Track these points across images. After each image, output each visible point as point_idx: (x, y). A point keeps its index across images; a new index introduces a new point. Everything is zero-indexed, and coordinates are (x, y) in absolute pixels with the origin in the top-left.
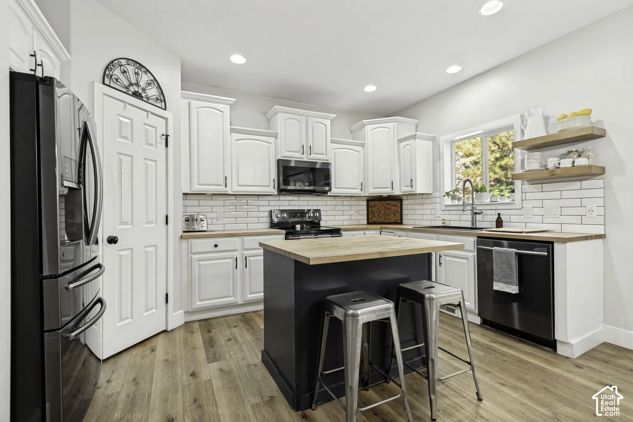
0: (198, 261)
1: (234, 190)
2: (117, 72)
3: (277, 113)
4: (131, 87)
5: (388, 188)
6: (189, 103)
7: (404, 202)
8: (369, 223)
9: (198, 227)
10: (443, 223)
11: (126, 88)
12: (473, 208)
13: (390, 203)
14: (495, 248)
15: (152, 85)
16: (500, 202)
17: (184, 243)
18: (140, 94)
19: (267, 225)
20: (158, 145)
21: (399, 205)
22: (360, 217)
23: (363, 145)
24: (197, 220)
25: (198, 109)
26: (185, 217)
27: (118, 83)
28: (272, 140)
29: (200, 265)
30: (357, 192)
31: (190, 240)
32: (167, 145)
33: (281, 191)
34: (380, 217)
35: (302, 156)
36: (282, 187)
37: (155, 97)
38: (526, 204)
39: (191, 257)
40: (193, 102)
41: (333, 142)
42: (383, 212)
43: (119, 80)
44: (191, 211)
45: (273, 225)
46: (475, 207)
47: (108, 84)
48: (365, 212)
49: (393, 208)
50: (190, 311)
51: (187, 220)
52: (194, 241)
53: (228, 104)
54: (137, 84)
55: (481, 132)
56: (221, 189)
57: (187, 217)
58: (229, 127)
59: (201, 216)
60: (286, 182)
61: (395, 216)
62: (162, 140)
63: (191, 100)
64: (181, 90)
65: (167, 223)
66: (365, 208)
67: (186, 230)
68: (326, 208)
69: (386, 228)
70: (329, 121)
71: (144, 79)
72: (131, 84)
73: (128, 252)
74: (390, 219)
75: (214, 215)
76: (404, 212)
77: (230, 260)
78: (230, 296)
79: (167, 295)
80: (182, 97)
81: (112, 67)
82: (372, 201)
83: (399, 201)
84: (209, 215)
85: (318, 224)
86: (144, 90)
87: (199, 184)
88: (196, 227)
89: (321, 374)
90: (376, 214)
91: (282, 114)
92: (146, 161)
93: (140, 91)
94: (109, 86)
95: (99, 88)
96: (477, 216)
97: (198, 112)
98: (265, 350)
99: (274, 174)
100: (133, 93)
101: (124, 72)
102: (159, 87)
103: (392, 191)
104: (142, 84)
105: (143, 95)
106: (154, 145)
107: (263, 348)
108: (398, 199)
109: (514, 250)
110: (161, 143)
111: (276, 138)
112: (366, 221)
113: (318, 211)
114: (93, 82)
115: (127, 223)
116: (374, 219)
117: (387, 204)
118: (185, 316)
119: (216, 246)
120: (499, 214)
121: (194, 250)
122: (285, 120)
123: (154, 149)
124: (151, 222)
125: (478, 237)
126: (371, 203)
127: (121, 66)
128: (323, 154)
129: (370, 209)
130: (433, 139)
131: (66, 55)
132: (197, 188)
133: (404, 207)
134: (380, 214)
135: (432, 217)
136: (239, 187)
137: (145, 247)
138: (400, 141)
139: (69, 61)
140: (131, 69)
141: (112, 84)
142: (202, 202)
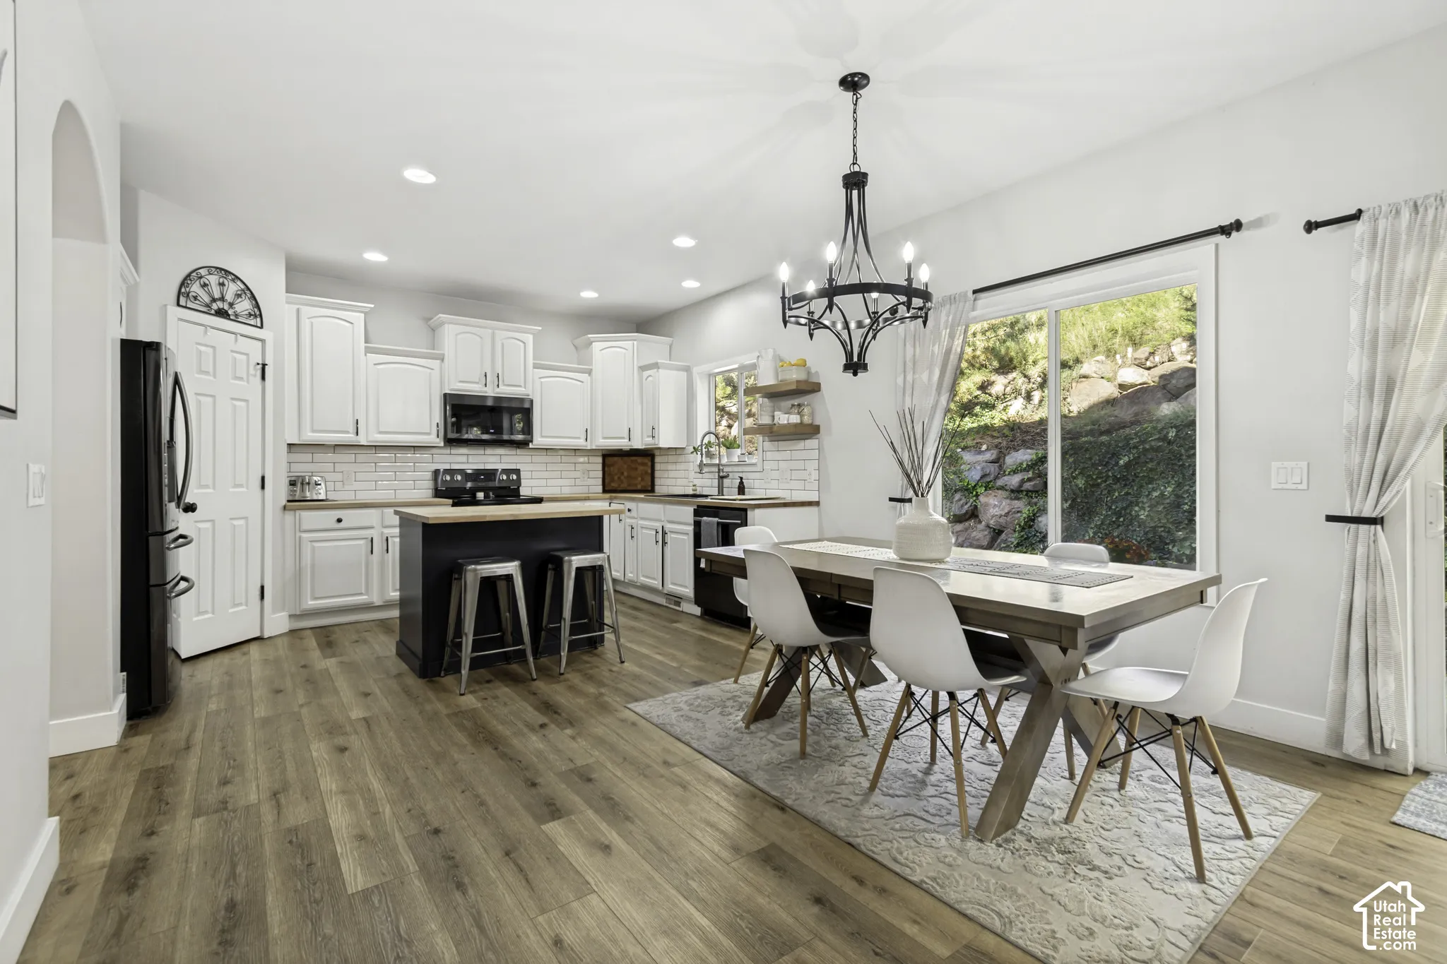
0: (311, 541)
1: (371, 438)
2: (195, 288)
3: (442, 324)
4: (214, 304)
5: (623, 438)
6: (298, 310)
7: (657, 459)
8: (605, 491)
9: (311, 494)
10: (693, 490)
11: (207, 306)
12: (719, 469)
13: (636, 460)
14: (705, 518)
15: (243, 296)
16: (747, 462)
17: (289, 516)
18: (226, 312)
19: (430, 492)
20: (251, 378)
21: (650, 464)
22: (591, 482)
23: (590, 372)
24: (309, 484)
25: (313, 320)
26: (289, 479)
27: (197, 302)
28: (435, 364)
29: (313, 549)
30: (580, 443)
31: (298, 513)
32: (263, 378)
33: (450, 442)
34: (622, 482)
35: (485, 389)
36: (452, 435)
37: (246, 312)
38: (768, 466)
39: (300, 537)
40: (304, 309)
41: (536, 366)
42: (626, 474)
43: (199, 298)
44: (301, 469)
45: (438, 493)
46: (721, 468)
47: (184, 305)
48: (600, 474)
49: (641, 468)
50: (298, 613)
51: (292, 483)
52: (305, 514)
53: (362, 312)
54: (222, 299)
55: (736, 366)
56: (349, 438)
57: (293, 479)
58: (363, 345)
59: (315, 478)
60: (458, 427)
61: (642, 480)
62: (255, 369)
63: (301, 307)
64: (287, 292)
65: (263, 487)
66: (600, 467)
67: (291, 498)
68: (530, 467)
69: (616, 498)
70: (531, 337)
71: (232, 289)
72: (214, 300)
73: (208, 525)
74: (636, 485)
75: (338, 476)
76: (657, 474)
77: (362, 542)
78: (361, 594)
79: (262, 588)
80: (288, 303)
81: (189, 282)
82: (611, 458)
83: (650, 458)
84: (329, 476)
85: (518, 490)
86: (231, 305)
87: (313, 431)
88: (308, 494)
89: (452, 641)
90: (616, 478)
91: (451, 326)
92: (235, 402)
93: (226, 307)
94: (186, 307)
95: (174, 312)
96: (725, 480)
97: (312, 323)
98: (401, 641)
99: (438, 417)
100: (216, 311)
101: (205, 285)
102: (253, 297)
103: (630, 443)
104: (229, 297)
105: (230, 312)
106: (245, 379)
107: (398, 639)
108: (647, 456)
109: (716, 519)
110: (255, 376)
111: (443, 360)
112: (601, 487)
113: (517, 472)
114: (166, 305)
115: (207, 487)
116: (613, 484)
117: (632, 461)
118: (290, 622)
119: (339, 521)
120: (741, 478)
121: (304, 527)
122: (456, 335)
123: (245, 383)
124: (241, 486)
125: (698, 506)
126: (609, 460)
127: (201, 277)
128: (520, 386)
129: (606, 469)
130: (687, 369)
131: (132, 274)
132: (310, 436)
133: (657, 467)
134: (622, 478)
135: (684, 482)
136: (379, 435)
137: (231, 519)
138: (643, 368)
139: (136, 284)
140: (213, 280)
141: (190, 305)
142: (318, 457)
